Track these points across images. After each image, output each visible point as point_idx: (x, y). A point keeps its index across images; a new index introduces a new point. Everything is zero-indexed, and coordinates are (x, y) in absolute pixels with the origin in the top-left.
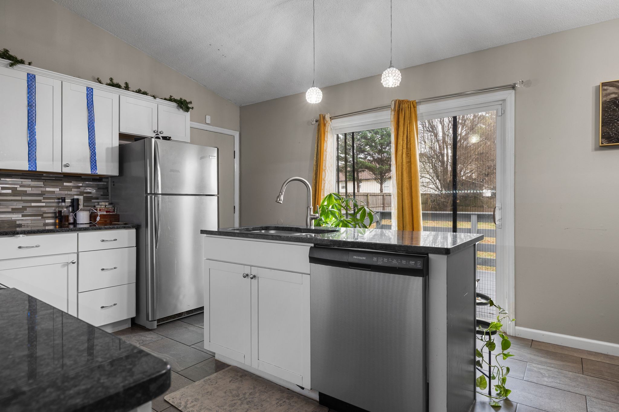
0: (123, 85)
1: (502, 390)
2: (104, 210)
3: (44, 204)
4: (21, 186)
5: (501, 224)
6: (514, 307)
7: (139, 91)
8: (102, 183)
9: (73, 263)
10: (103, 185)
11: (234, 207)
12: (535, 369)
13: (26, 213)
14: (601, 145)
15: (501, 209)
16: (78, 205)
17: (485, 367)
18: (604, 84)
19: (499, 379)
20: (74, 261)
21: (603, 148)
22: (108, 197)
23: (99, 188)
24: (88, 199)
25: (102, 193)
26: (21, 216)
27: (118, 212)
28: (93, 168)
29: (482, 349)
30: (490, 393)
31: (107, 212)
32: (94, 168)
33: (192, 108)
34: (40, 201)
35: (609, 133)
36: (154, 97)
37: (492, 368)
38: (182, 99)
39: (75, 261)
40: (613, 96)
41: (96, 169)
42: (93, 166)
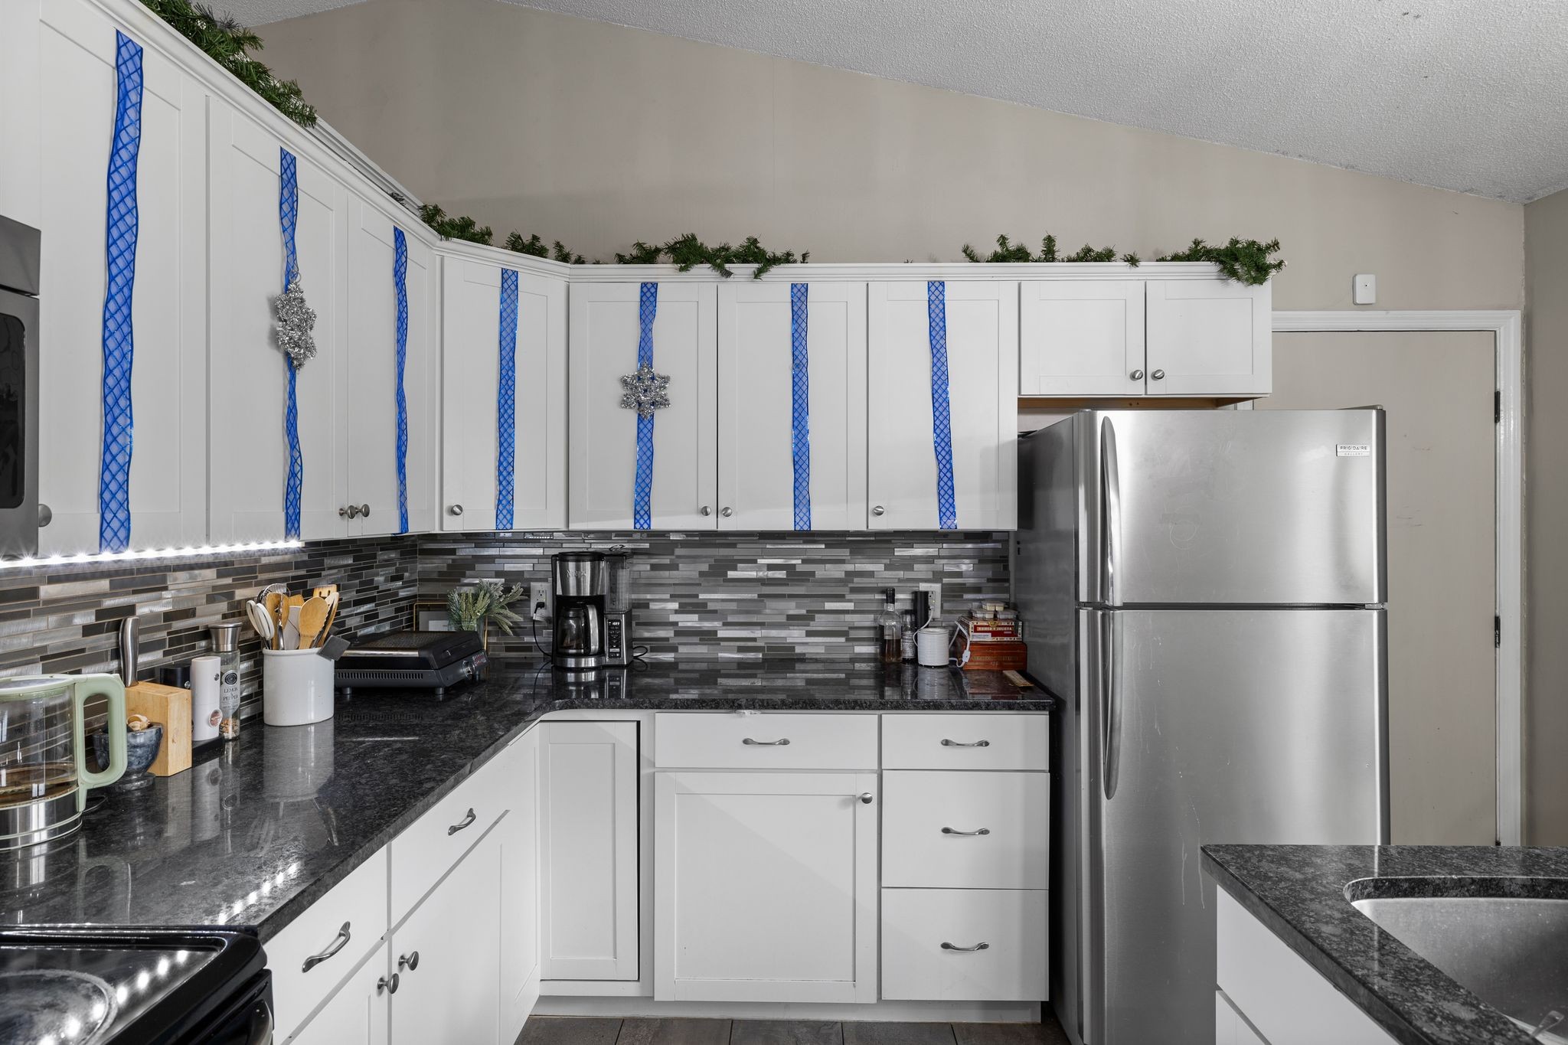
0: (1036, 249)
2: (986, 629)
3: (850, 606)
4: (804, 561)
7: (1086, 256)
8: (991, 545)
9: (866, 801)
10: (994, 549)
11: (1497, 620)
13: (814, 626)
16: (927, 608)
20: (868, 796)
22: (1007, 585)
23: (981, 560)
24: (953, 593)
25: (990, 574)
26: (804, 633)
27: (1026, 636)
28: (944, 514)
31: (994, 634)
32: (948, 514)
33: (1279, 265)
34: (840, 598)
36: (1132, 261)
38: (1237, 242)
39: (873, 793)
41: (954, 514)
42: (947, 505)
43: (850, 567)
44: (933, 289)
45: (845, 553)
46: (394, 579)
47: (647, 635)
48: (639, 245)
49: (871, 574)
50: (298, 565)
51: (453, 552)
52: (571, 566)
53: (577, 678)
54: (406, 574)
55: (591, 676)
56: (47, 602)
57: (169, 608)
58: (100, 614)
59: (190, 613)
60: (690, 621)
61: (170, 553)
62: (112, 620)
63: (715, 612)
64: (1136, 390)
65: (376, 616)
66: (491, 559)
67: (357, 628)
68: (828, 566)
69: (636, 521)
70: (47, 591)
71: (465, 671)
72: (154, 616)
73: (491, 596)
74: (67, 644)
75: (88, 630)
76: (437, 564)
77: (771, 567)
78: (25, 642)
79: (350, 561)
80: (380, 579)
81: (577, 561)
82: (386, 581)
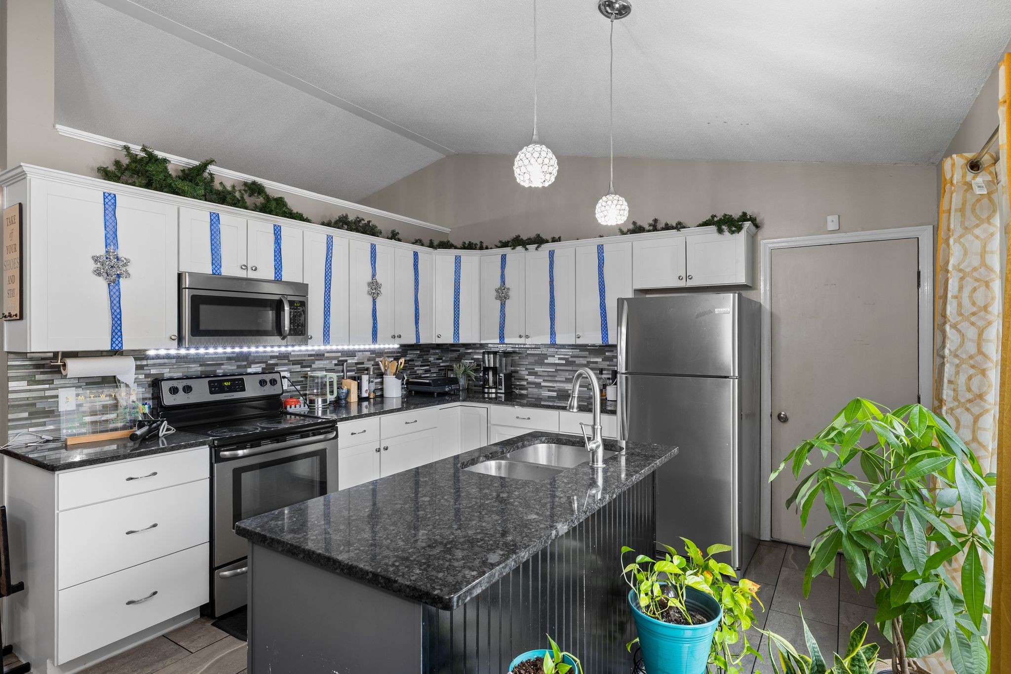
4: (572, 357)
7: (667, 227)
11: (919, 398)
28: (604, 338)
36: (678, 228)
41: (607, 338)
42: (605, 334)
43: (589, 360)
44: (599, 248)
45: (587, 353)
46: (438, 359)
47: (518, 383)
48: (500, 242)
49: (596, 363)
50: (399, 352)
51: (459, 351)
52: (486, 356)
53: (489, 396)
54: (444, 358)
55: (494, 396)
56: (327, 357)
57: (356, 361)
58: (338, 361)
59: (363, 363)
60: (531, 378)
61: (357, 347)
62: (341, 363)
63: (540, 376)
64: (682, 284)
65: (430, 371)
66: (470, 353)
67: (422, 374)
68: (581, 359)
69: (500, 340)
70: (326, 355)
71: (447, 389)
72: (353, 363)
73: (465, 366)
74: (331, 367)
75: (336, 365)
76: (455, 355)
77: (560, 359)
78: (321, 366)
79: (419, 352)
80: (431, 359)
81: (488, 354)
82: (434, 359)
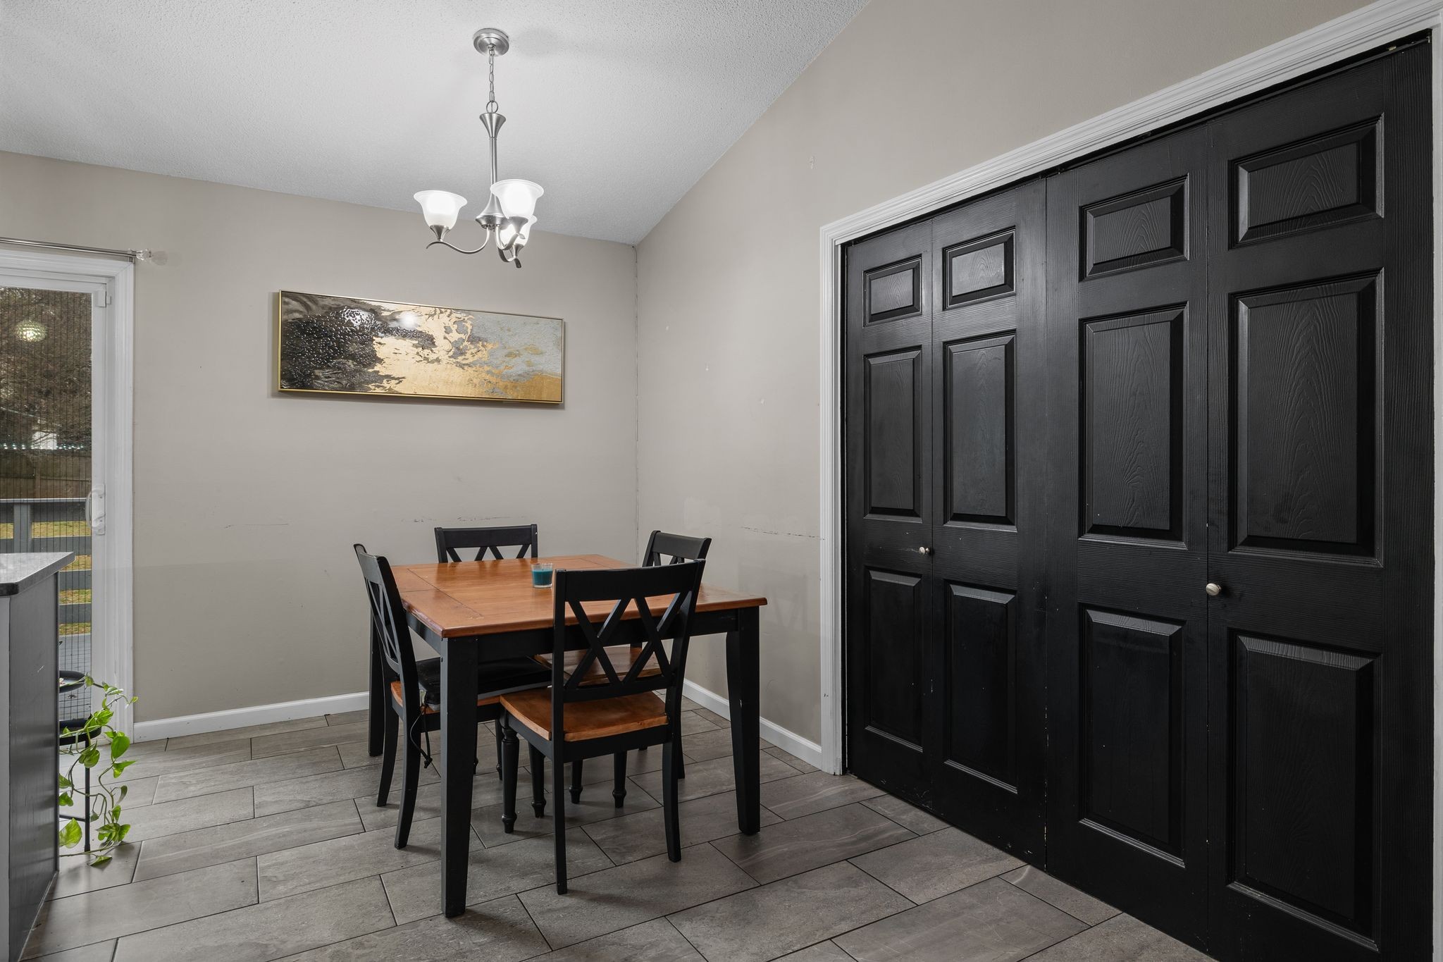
1: (113, 830)
5: (103, 527)
6: (132, 687)
12: (173, 781)
14: (280, 389)
15: (103, 495)
17: (79, 800)
18: (285, 294)
19: (105, 817)
21: (283, 394)
29: (71, 771)
30: (87, 848)
35: (291, 372)
37: (92, 800)
40: (297, 315)
